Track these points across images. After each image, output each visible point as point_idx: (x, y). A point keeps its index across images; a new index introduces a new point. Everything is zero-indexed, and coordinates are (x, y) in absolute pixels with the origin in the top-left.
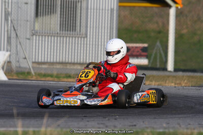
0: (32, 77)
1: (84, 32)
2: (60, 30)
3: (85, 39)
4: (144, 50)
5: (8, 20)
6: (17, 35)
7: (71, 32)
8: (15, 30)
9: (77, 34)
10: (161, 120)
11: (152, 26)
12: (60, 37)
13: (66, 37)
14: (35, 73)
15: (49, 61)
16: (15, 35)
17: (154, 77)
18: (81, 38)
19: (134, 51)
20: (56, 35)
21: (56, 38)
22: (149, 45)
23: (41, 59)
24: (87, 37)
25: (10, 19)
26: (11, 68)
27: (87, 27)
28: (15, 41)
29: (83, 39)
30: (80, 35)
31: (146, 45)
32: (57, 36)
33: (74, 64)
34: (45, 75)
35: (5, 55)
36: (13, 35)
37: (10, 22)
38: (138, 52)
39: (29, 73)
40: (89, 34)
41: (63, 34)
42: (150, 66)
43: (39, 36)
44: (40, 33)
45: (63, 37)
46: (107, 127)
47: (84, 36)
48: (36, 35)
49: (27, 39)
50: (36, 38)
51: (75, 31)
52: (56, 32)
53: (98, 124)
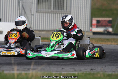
1: (69, 10)
2: (54, 9)
4: (110, 22)
6: (25, 12)
8: (24, 9)
12: (54, 13)
13: (58, 14)
15: (46, 29)
17: (114, 39)
19: (103, 23)
20: (51, 12)
22: (113, 19)
23: (41, 28)
24: (71, 13)
25: (21, 2)
27: (71, 7)
30: (66, 12)
31: (111, 19)
32: (52, 13)
36: (23, 12)
37: (21, 4)
40: (72, 11)
41: (55, 11)
42: (113, 33)
43: (40, 13)
44: (40, 11)
45: (56, 13)
46: (75, 71)
47: (69, 13)
48: (38, 13)
49: (32, 15)
50: (38, 14)
51: (63, 9)
52: (51, 10)
53: (70, 69)
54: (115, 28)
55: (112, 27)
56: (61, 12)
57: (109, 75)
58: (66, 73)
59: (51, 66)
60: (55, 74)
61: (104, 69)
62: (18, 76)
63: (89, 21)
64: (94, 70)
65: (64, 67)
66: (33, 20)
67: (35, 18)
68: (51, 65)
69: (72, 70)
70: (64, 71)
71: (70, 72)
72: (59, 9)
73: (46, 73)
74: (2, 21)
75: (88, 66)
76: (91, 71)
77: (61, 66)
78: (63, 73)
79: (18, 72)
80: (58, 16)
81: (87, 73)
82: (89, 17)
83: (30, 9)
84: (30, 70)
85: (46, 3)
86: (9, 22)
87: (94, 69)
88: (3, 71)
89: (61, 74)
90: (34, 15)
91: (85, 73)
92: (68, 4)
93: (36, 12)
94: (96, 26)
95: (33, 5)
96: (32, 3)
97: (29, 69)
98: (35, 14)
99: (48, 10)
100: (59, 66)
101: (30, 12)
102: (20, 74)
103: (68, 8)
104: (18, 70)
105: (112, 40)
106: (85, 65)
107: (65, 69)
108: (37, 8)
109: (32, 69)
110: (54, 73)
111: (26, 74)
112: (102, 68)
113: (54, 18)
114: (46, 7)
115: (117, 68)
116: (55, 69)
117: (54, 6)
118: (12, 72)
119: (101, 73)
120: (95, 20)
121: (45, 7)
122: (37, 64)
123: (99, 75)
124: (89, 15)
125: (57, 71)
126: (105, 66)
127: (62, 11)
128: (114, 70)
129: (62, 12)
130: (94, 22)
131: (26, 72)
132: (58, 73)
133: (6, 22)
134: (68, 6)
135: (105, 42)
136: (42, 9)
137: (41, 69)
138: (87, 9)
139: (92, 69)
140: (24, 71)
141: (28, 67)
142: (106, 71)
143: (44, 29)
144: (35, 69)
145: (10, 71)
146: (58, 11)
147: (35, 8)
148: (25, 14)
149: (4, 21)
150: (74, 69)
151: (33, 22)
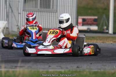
1: (56, 9)
2: (40, 8)
3: (56, 13)
4: (95, 20)
6: (12, 11)
8: (11, 8)
9: (51, 10)
10: (98, 64)
11: (100, 5)
12: (40, 12)
13: (44, 12)
16: (11, 11)
17: (99, 37)
18: (54, 12)
19: (89, 21)
20: (38, 10)
21: (37, 13)
22: (98, 18)
24: (57, 12)
25: (8, 1)
26: (9, 32)
27: (57, 6)
28: (11, 14)
29: (54, 13)
30: (53, 10)
31: (96, 17)
32: (38, 12)
35: (4, 23)
36: (10, 11)
38: (91, 22)
40: (58, 10)
41: (42, 10)
44: (27, 9)
45: (42, 12)
46: (62, 68)
47: (56, 11)
48: (25, 11)
49: (19, 13)
50: (25, 13)
51: (50, 8)
52: (37, 9)
53: (57, 66)
54: (100, 27)
55: (97, 25)
56: (47, 11)
57: (95, 73)
58: (52, 70)
59: (38, 64)
61: (90, 67)
62: (5, 73)
63: (75, 19)
64: (80, 68)
65: (50, 64)
66: (20, 18)
67: (22, 16)
68: (38, 62)
69: (59, 68)
71: (57, 70)
72: (47, 8)
75: (75, 63)
76: (78, 68)
77: (48, 64)
78: (50, 70)
79: (6, 70)
80: (45, 15)
81: (74, 70)
82: (75, 15)
83: (17, 8)
84: (18, 68)
85: (33, 2)
87: (80, 66)
90: (20, 13)
91: (71, 70)
92: (54, 3)
93: (23, 10)
94: (81, 24)
95: (20, 3)
96: (19, 2)
97: (16, 67)
98: (22, 13)
99: (34, 9)
100: (46, 64)
101: (17, 11)
102: (8, 72)
103: (54, 7)
104: (5, 68)
105: (98, 38)
106: (72, 62)
107: (52, 66)
108: (24, 7)
109: (19, 67)
110: (41, 70)
111: (13, 72)
112: (88, 65)
113: (41, 16)
114: (33, 6)
115: (103, 65)
116: (42, 66)
117: (40, 5)
119: (87, 70)
120: (80, 18)
121: (31, 6)
122: (24, 62)
123: (85, 73)
124: (75, 14)
126: (91, 64)
127: (49, 9)
128: (100, 68)
129: (49, 11)
130: (80, 20)
131: (13, 70)
132: (45, 70)
134: (54, 5)
135: (91, 40)
136: (29, 7)
137: (28, 67)
138: (73, 8)
139: (79, 66)
140: (11, 68)
141: (15, 65)
142: (91, 69)
146: (44, 9)
147: (22, 7)
148: (12, 13)
150: (61, 66)
151: (19, 20)
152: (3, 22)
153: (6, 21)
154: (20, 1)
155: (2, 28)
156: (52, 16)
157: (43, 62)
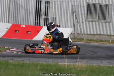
0: (84, 41)
2: (98, 19)
3: (110, 23)
5: (74, 14)
6: (77, 21)
7: (104, 20)
8: (77, 18)
12: (99, 22)
13: (101, 22)
14: (86, 39)
18: (108, 23)
24: (111, 22)
25: (75, 13)
27: (111, 18)
29: (109, 23)
30: (108, 21)
32: (97, 22)
33: (105, 35)
34: (90, 40)
36: (76, 21)
39: (83, 39)
43: (88, 21)
46: (111, 64)
48: (87, 21)
49: (82, 23)
51: (106, 19)
52: (96, 20)
53: (107, 62)
59: (93, 60)
60: (96, 66)
62: (68, 66)
67: (84, 25)
68: (94, 59)
69: (108, 63)
70: (102, 64)
71: (106, 65)
73: (89, 65)
74: (61, 27)
77: (101, 60)
79: (69, 64)
84: (78, 62)
86: (65, 27)
88: (58, 63)
89: (99, 66)
90: (84, 23)
92: (109, 15)
93: (86, 21)
97: (77, 62)
99: (94, 20)
102: (70, 65)
103: (109, 18)
107: (104, 62)
111: (74, 65)
113: (99, 25)
114: (93, 17)
116: (96, 62)
118: (64, 63)
125: (97, 64)
131: (74, 64)
132: (98, 65)
133: (64, 27)
136: (90, 19)
141: (76, 61)
143: (91, 33)
144: (81, 62)
145: (63, 62)
147: (85, 18)
149: (63, 27)
150: (110, 63)
152: (71, 29)
153: (73, 28)
154: (84, 14)
155: (70, 34)
156: (107, 26)
157: (97, 59)
